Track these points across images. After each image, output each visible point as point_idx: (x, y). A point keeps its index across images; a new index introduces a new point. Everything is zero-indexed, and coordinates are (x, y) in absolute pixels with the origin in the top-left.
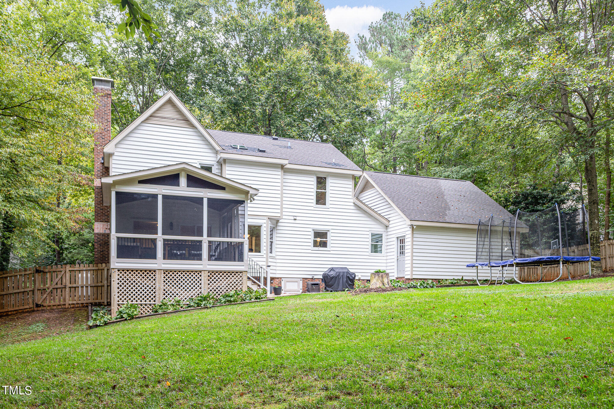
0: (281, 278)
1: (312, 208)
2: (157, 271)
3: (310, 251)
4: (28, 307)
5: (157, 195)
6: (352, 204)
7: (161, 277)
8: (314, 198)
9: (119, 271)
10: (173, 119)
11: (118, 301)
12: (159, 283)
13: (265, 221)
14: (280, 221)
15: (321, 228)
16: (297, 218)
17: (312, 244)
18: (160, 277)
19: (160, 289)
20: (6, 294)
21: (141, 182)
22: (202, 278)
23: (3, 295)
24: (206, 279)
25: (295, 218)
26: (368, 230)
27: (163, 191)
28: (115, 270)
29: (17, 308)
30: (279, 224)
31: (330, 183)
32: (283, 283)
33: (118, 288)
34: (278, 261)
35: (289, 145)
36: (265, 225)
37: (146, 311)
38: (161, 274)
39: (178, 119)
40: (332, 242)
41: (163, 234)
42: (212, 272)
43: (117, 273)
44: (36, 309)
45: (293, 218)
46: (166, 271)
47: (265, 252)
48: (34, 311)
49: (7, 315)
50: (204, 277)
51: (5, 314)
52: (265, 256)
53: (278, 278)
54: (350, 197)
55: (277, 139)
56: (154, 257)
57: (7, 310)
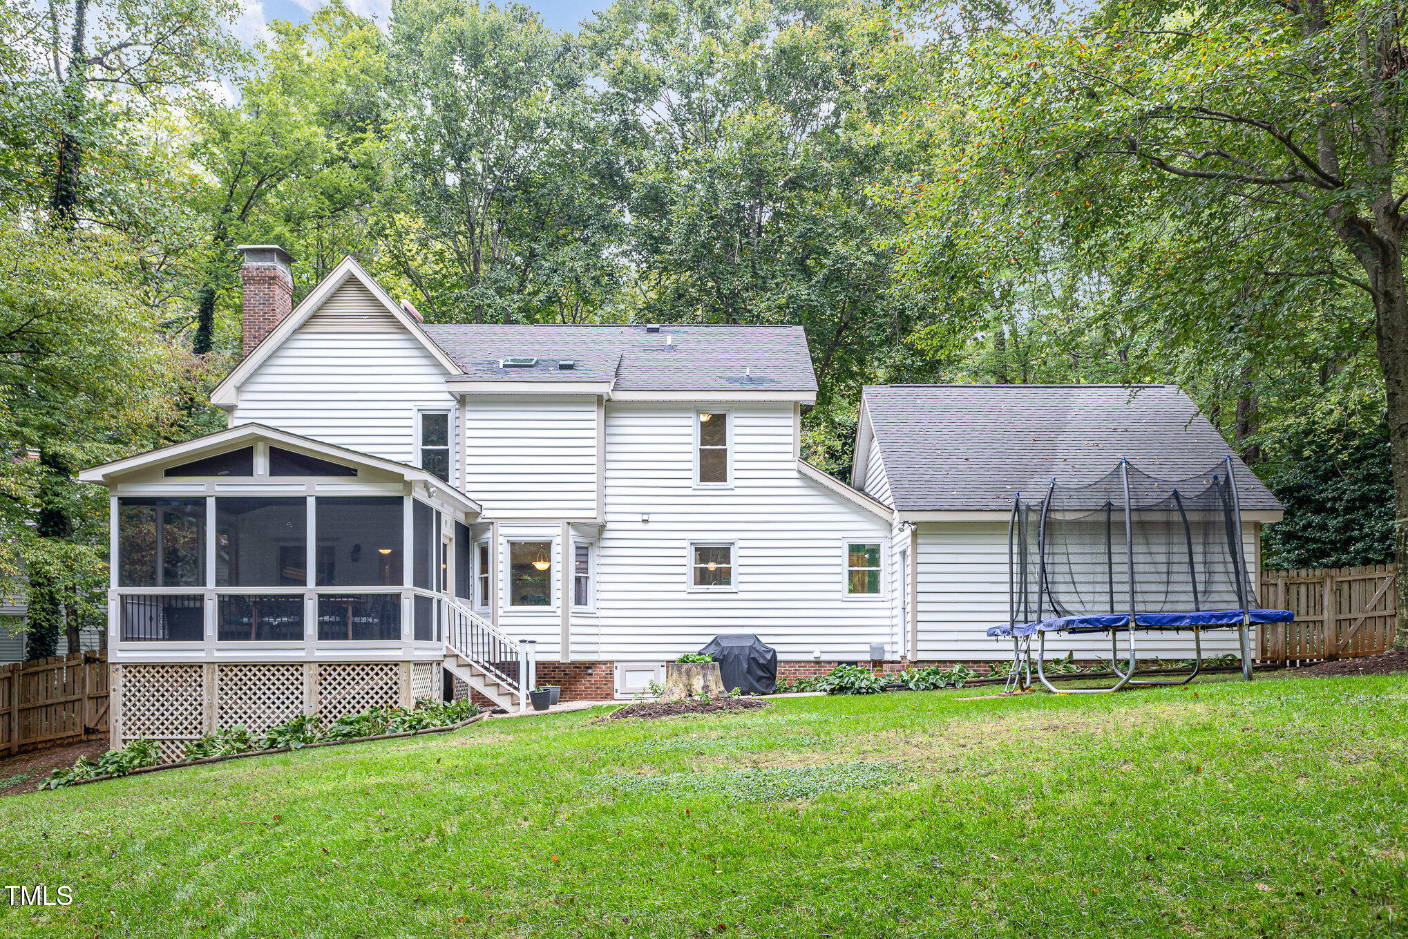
0: (612, 662)
1: (689, 492)
2: (205, 667)
3: (684, 596)
4: (71, 733)
5: (205, 498)
6: (795, 474)
7: (213, 680)
8: (695, 466)
9: (125, 667)
10: (360, 317)
11: (124, 734)
12: (211, 694)
13: (558, 531)
14: (609, 526)
15: (713, 538)
16: (652, 518)
17: (690, 577)
18: (211, 679)
19: (211, 706)
20: (33, 708)
21: (171, 473)
22: (305, 679)
23: (29, 709)
24: (312, 681)
25: (645, 517)
26: (839, 535)
27: (217, 488)
28: (117, 666)
29: (52, 737)
30: (607, 535)
31: (736, 427)
32: (617, 674)
33: (125, 705)
34: (604, 622)
35: (669, 342)
36: (559, 540)
37: (174, 756)
38: (213, 672)
39: (371, 317)
40: (743, 570)
41: (219, 583)
42: (326, 667)
43: (122, 671)
44: (84, 738)
45: (639, 518)
46: (223, 666)
47: (559, 603)
48: (81, 742)
49: (35, 749)
50: (310, 676)
51: (31, 748)
52: (559, 612)
53: (605, 663)
54: (790, 457)
55: (656, 330)
56: (199, 636)
57: (33, 740)
